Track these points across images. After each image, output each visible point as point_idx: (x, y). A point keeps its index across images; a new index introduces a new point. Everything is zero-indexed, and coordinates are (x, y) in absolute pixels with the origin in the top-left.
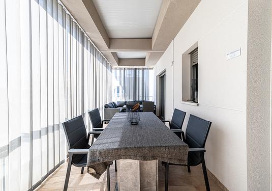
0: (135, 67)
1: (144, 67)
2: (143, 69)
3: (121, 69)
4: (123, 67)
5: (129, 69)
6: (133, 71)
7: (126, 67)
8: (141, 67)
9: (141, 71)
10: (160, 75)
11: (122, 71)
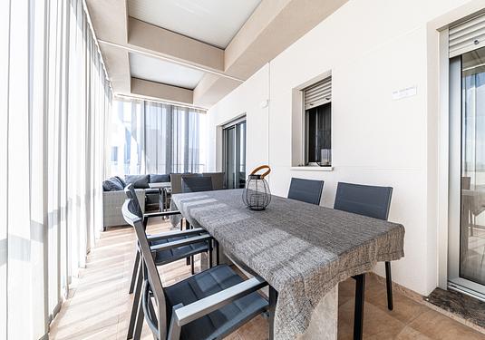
0: (169, 102)
1: (189, 105)
2: (188, 110)
3: (135, 102)
4: (141, 98)
5: (155, 104)
6: (164, 110)
7: (150, 99)
8: (184, 105)
9: (183, 113)
10: (223, 126)
11: (139, 107)
